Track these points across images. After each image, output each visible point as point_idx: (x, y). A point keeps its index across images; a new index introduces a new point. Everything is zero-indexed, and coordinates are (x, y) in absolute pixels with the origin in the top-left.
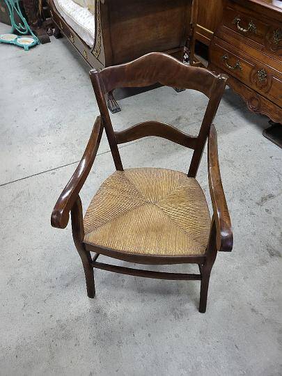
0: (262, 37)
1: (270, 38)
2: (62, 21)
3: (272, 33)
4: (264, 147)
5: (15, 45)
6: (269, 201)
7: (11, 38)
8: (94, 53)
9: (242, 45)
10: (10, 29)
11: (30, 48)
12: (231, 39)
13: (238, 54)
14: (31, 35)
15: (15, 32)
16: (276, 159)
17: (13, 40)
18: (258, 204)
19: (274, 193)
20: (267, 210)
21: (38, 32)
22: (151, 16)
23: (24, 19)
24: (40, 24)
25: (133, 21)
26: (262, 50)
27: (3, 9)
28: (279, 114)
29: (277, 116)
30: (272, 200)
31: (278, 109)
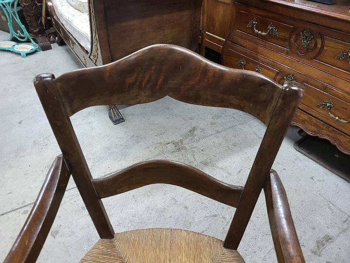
0: (285, 40)
1: (296, 40)
2: (62, 28)
3: (298, 35)
4: (300, 164)
5: (12, 52)
7: (9, 45)
8: (92, 57)
9: (261, 49)
10: (9, 36)
11: (28, 54)
12: (247, 43)
13: (256, 59)
14: (30, 42)
15: (14, 39)
16: (320, 181)
17: (10, 47)
18: (314, 253)
21: (40, 39)
22: (156, 18)
23: (23, 27)
24: (42, 32)
25: (135, 23)
26: (287, 54)
27: (3, 17)
28: (316, 125)
29: (313, 128)
30: (332, 245)
31: (314, 120)
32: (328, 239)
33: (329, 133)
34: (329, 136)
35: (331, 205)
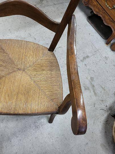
6: (87, 59)
16: (92, 35)
18: (82, 61)
19: (89, 55)
20: (85, 65)
28: (99, 9)
29: (97, 10)
30: (88, 59)
31: (99, 6)
32: (88, 57)
33: (102, 14)
34: (102, 15)
35: (93, 45)
